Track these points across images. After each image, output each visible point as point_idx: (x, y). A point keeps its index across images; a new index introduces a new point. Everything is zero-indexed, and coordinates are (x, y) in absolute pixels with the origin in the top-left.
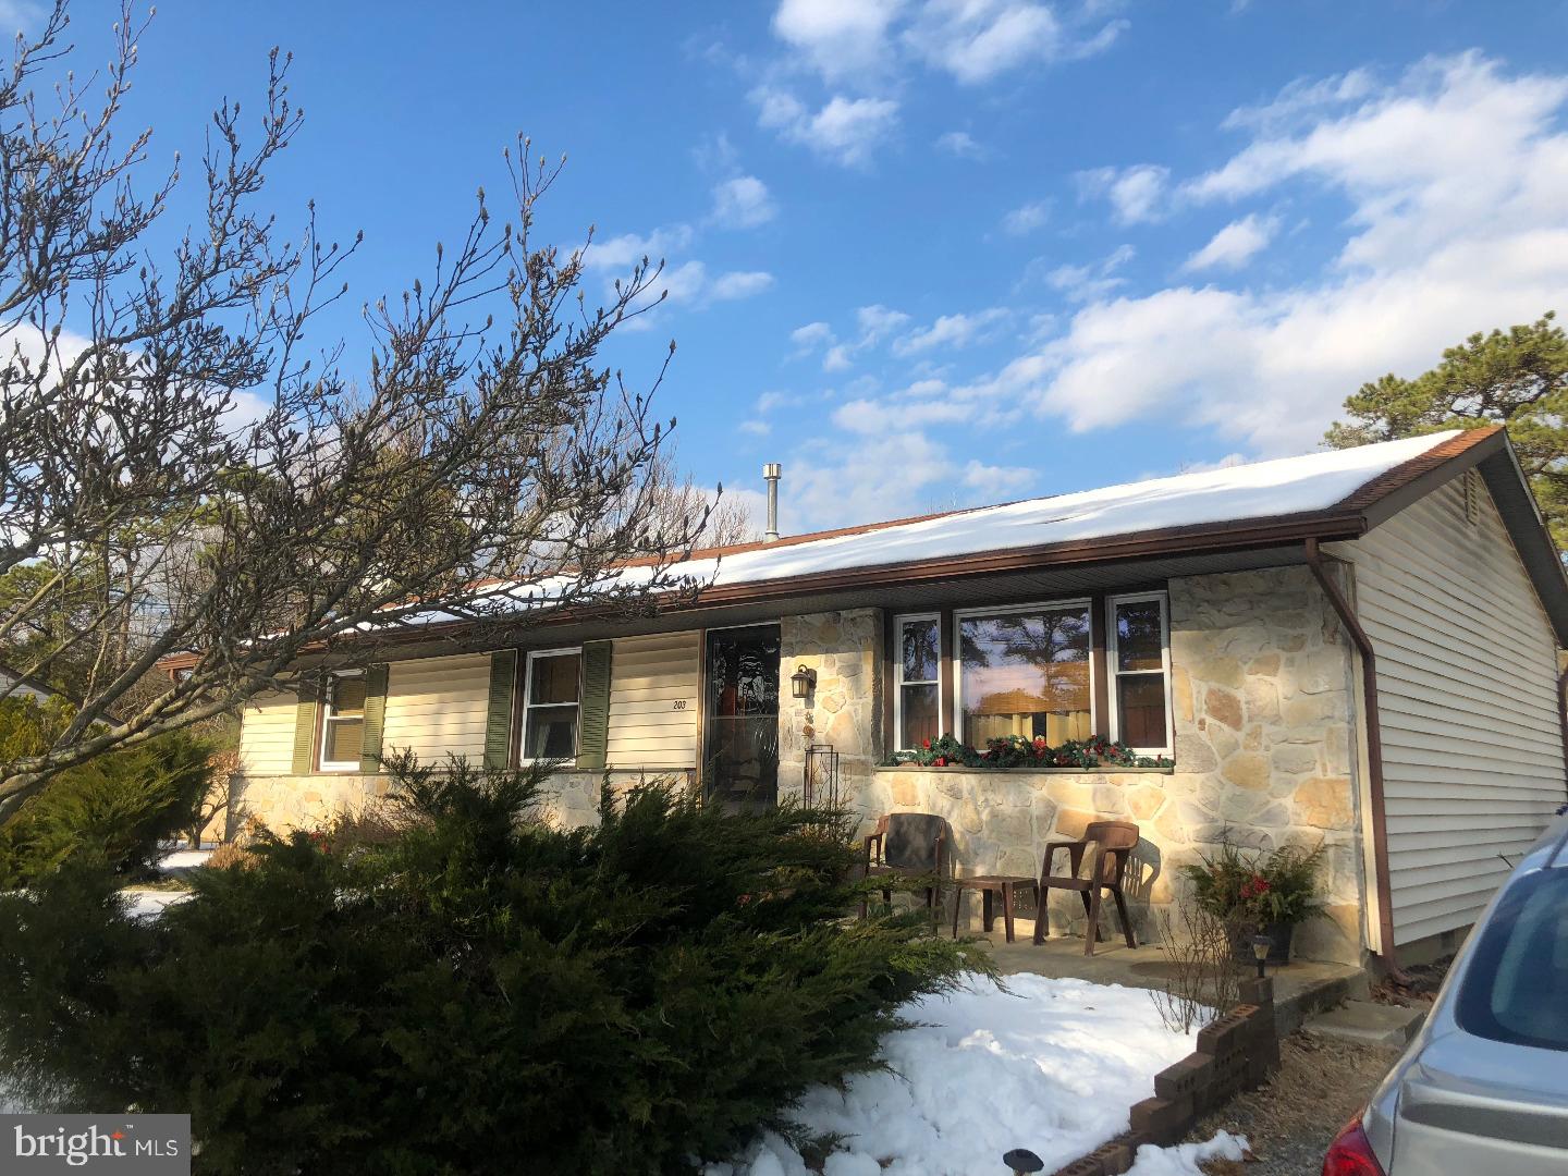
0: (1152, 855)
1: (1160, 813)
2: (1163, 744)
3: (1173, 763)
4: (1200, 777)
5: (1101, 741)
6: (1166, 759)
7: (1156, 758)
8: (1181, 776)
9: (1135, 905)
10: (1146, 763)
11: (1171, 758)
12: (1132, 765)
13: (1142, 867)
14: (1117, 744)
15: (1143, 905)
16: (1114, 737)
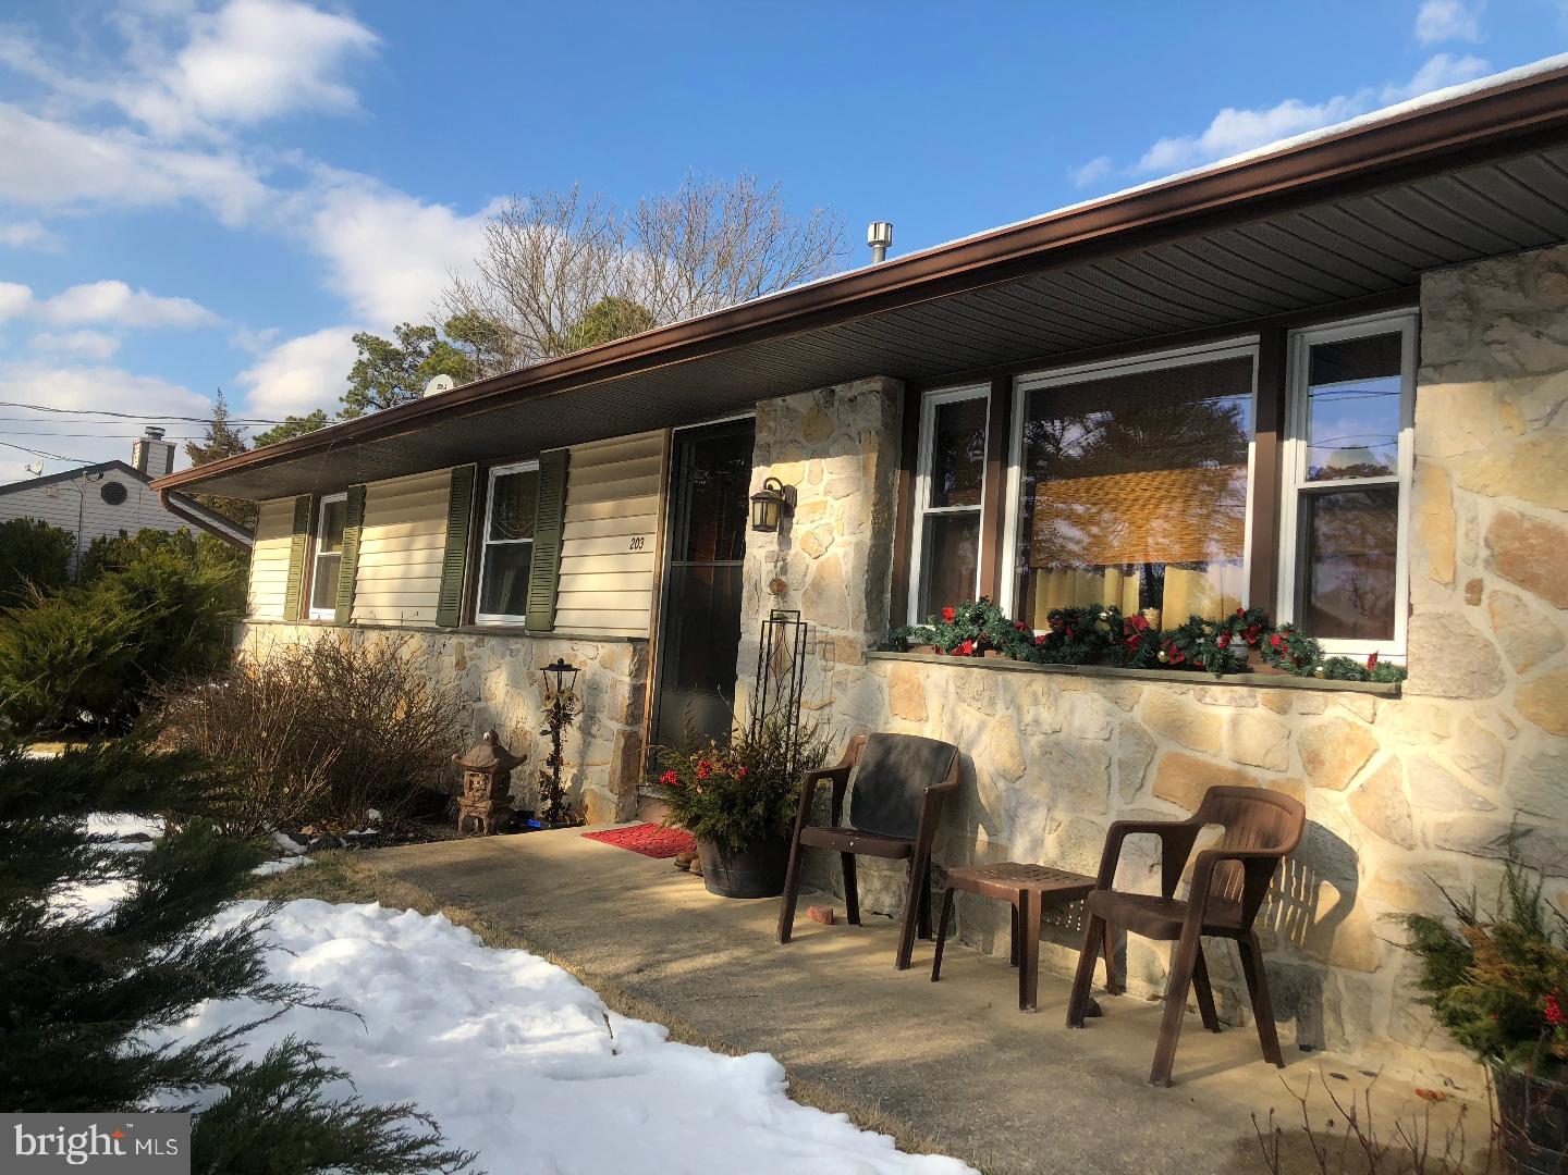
0: (1336, 862)
1: (1362, 778)
2: (1386, 633)
3: (1402, 674)
4: (1462, 709)
5: (1255, 622)
6: (1388, 666)
7: (1363, 661)
8: (1416, 701)
9: (1296, 961)
10: (1342, 671)
11: (1399, 662)
12: (1311, 674)
13: (1317, 886)
14: (1288, 629)
15: (1316, 966)
16: (1285, 615)
